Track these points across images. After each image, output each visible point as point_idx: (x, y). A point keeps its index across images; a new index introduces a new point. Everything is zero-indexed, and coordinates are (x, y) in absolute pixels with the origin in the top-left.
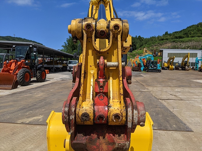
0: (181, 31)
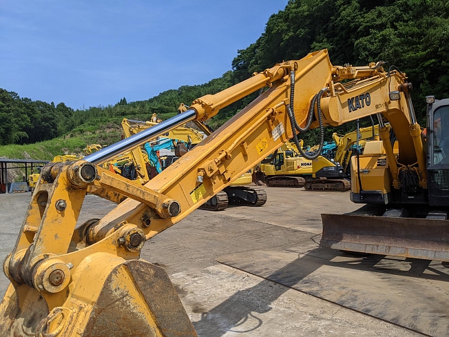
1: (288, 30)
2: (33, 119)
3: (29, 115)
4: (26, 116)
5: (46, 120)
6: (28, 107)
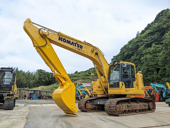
0: (86, 71)
1: (126, 52)
2: (49, 78)
3: (48, 77)
4: (47, 77)
5: (52, 78)
6: (48, 75)
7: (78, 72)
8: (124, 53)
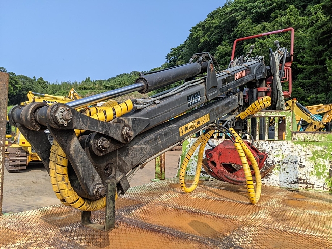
3: (13, 85)
7: (91, 80)
8: (198, 38)
